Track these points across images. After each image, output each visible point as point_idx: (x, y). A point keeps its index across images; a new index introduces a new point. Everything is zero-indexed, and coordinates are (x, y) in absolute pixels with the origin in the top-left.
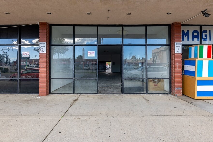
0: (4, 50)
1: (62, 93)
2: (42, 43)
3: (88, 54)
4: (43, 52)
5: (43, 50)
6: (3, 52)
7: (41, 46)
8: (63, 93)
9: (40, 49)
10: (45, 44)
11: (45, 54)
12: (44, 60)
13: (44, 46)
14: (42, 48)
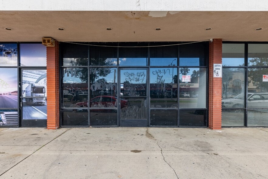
0: (159, 73)
1: (232, 127)
2: (217, 64)
3: (263, 78)
4: (218, 77)
5: (218, 74)
6: (158, 75)
7: (216, 69)
8: (234, 127)
9: (215, 73)
10: (220, 66)
11: (220, 78)
12: (218, 86)
13: (219, 69)
14: (217, 71)
